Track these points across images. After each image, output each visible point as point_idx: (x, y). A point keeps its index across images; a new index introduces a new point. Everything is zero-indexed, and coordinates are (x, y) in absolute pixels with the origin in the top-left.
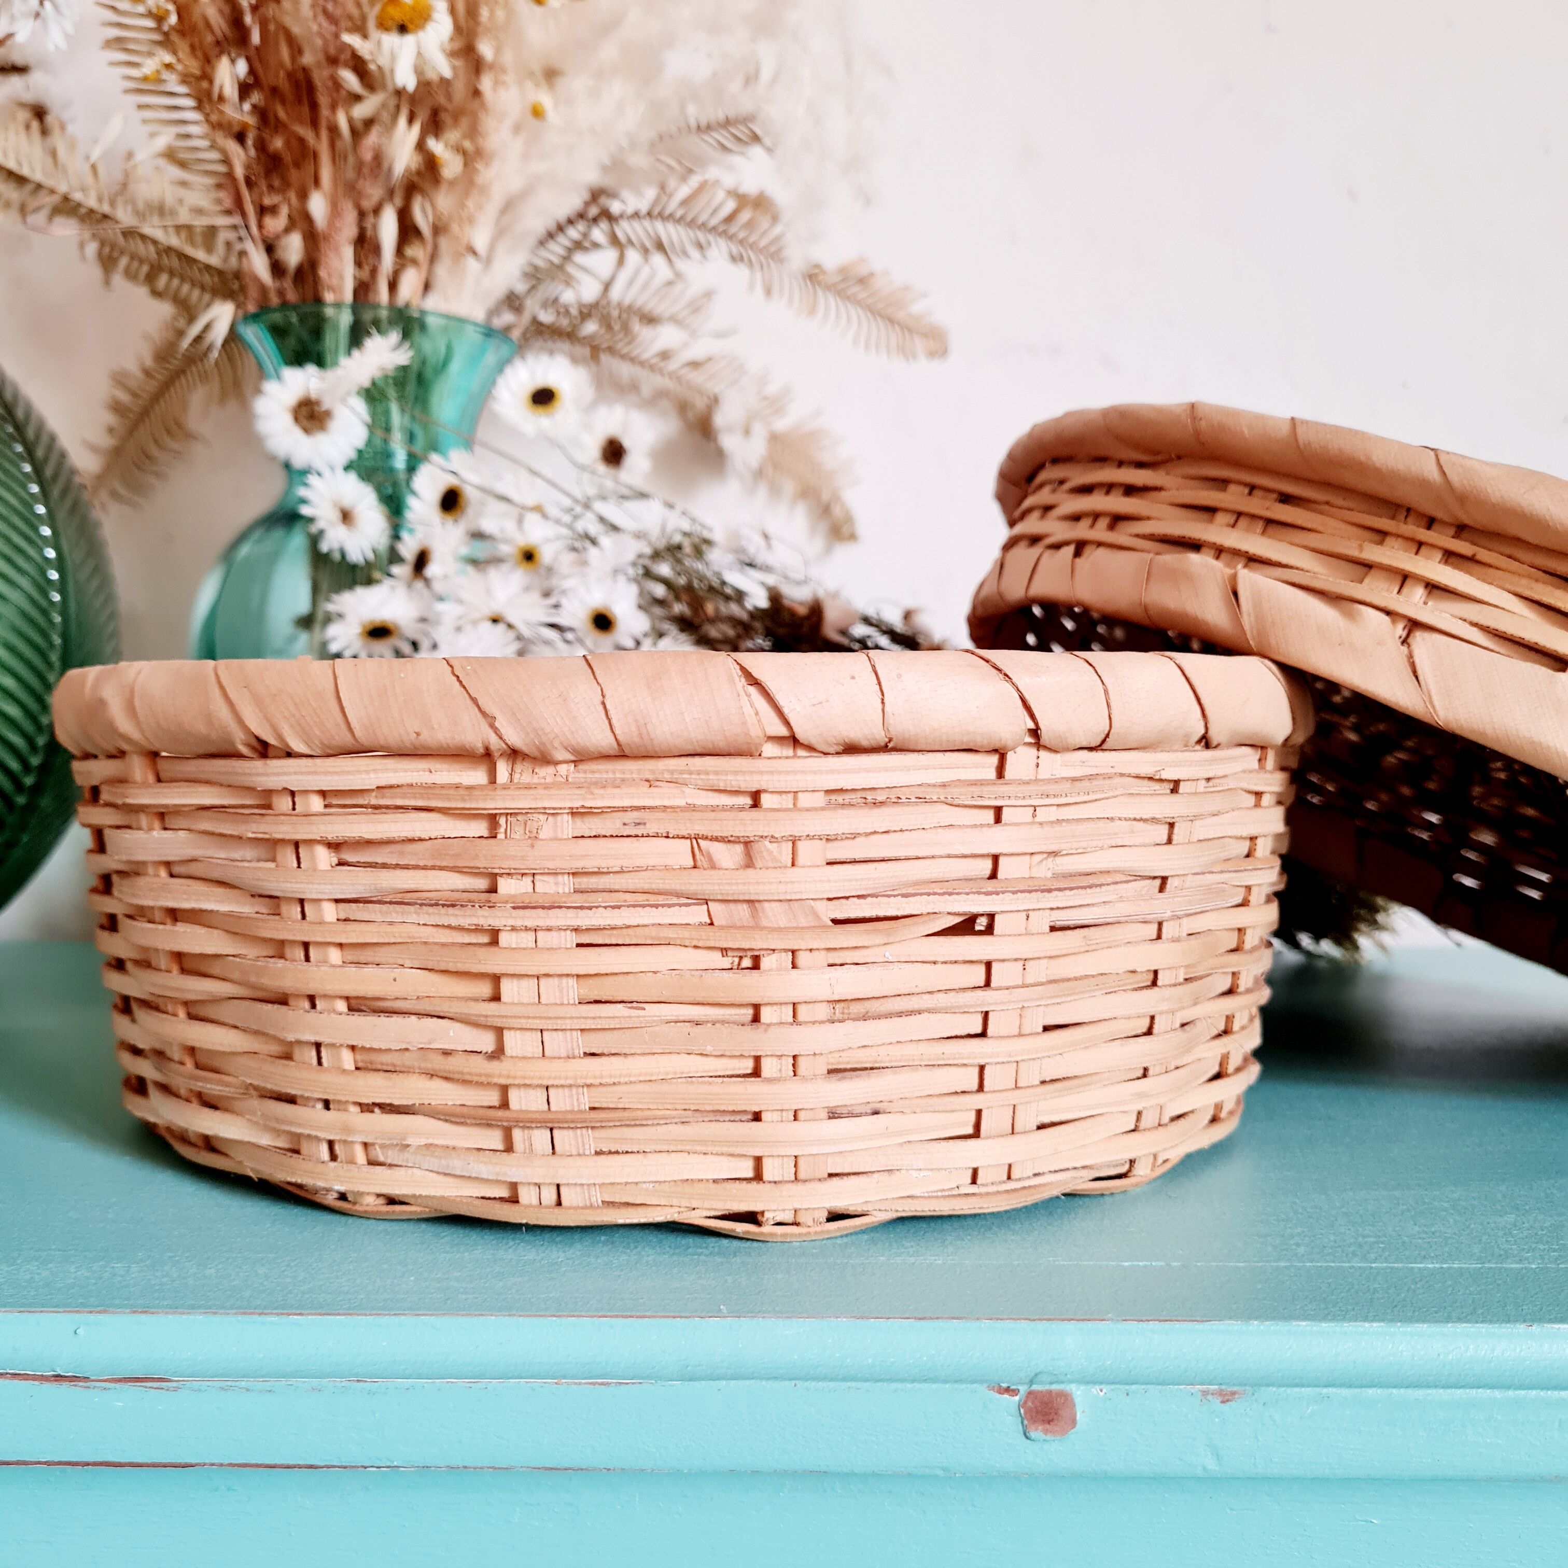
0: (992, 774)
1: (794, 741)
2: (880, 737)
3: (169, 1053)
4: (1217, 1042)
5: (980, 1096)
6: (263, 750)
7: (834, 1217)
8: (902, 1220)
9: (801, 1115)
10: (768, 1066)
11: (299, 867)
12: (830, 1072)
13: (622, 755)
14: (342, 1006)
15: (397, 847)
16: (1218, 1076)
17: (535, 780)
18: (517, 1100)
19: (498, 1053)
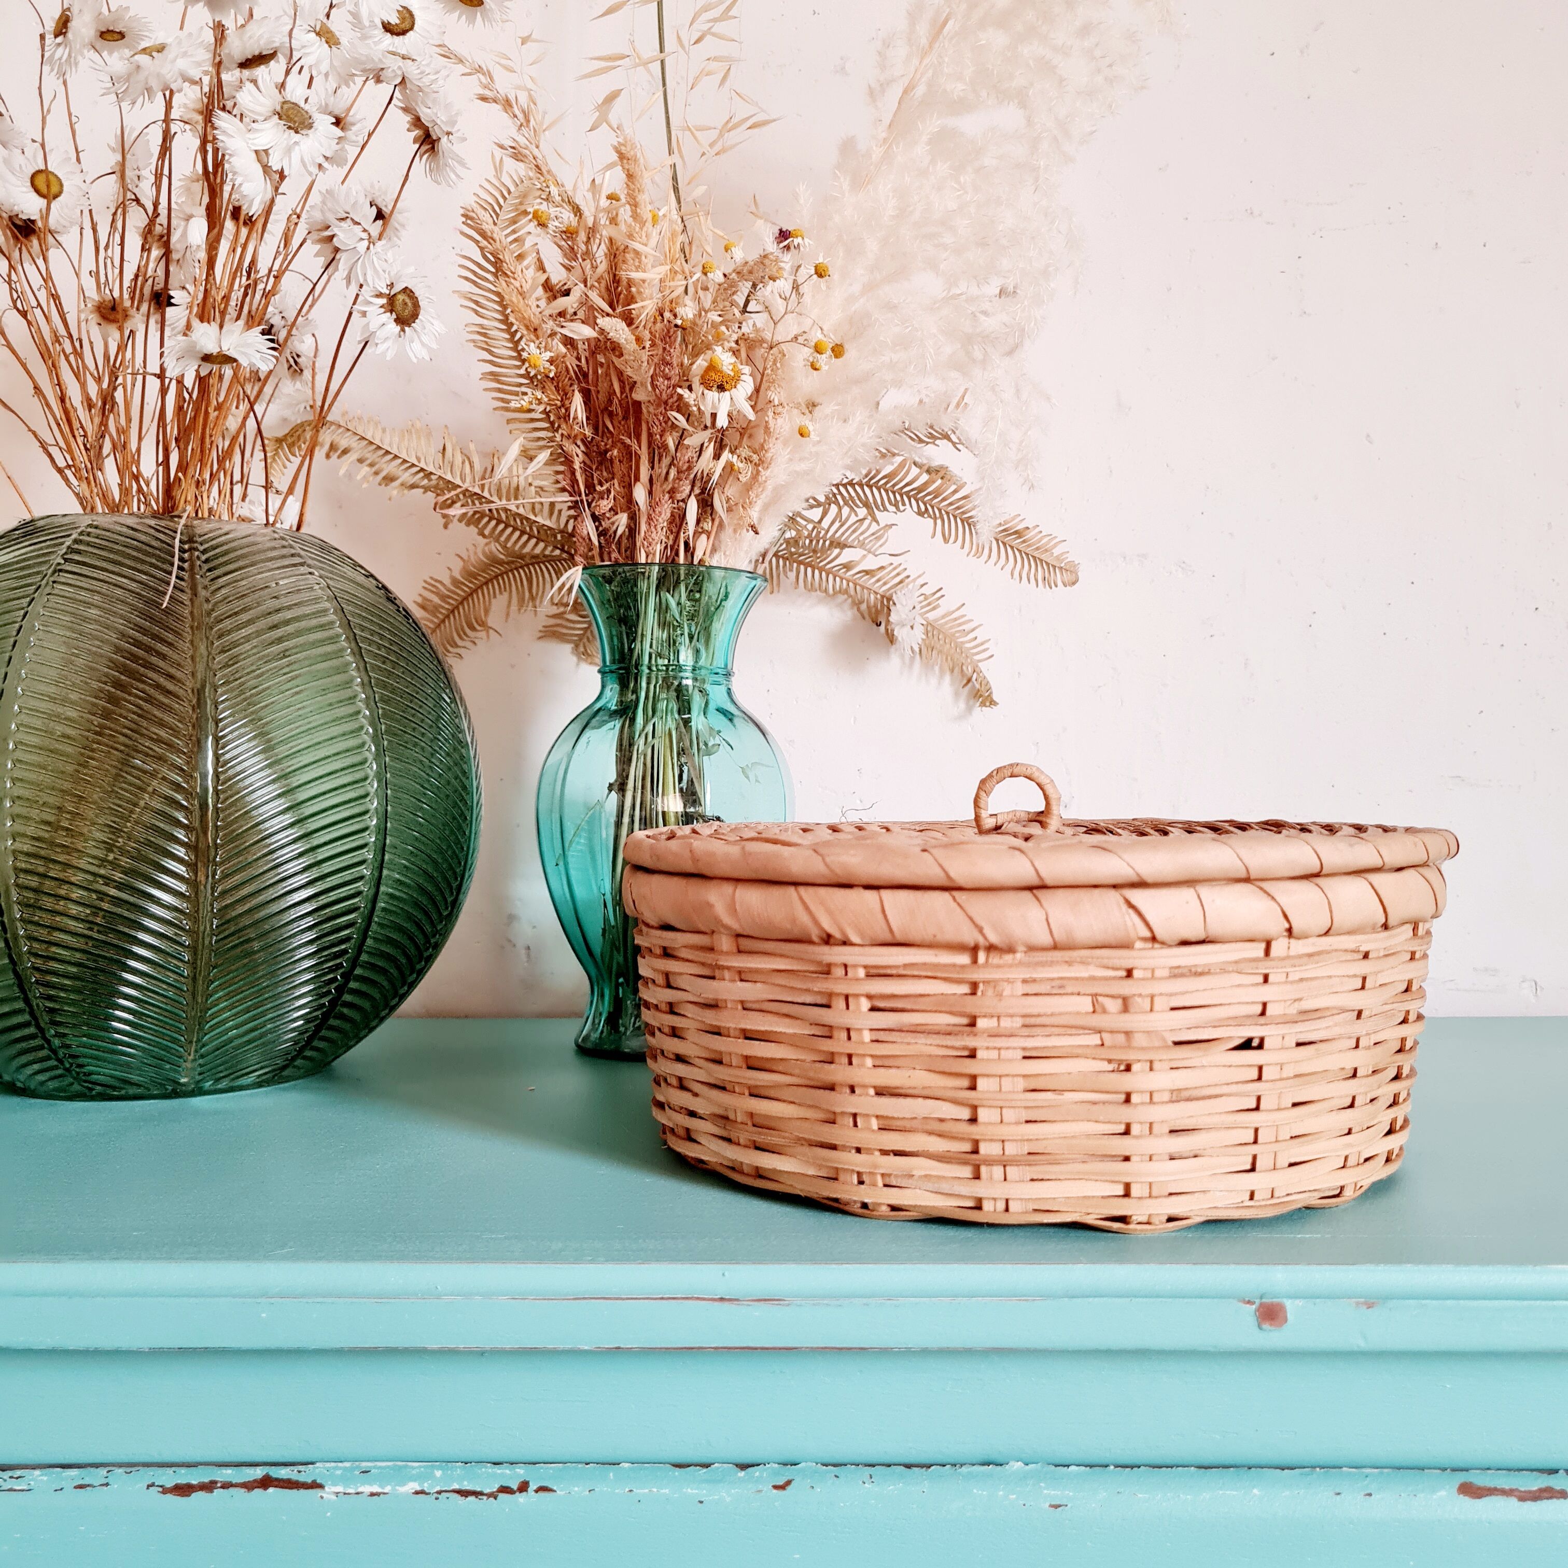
0: (1261, 953)
1: (1154, 939)
2: (1202, 936)
3: (732, 1117)
4: (1390, 1110)
5: (1255, 1146)
6: (828, 940)
7: (1170, 1219)
8: (1209, 1222)
9: (1154, 1158)
10: (1135, 1130)
11: (848, 1008)
12: (1171, 1131)
13: (1055, 947)
14: (872, 1092)
15: (912, 999)
16: (1389, 1132)
17: (1002, 962)
18: (984, 1148)
19: (973, 1120)
